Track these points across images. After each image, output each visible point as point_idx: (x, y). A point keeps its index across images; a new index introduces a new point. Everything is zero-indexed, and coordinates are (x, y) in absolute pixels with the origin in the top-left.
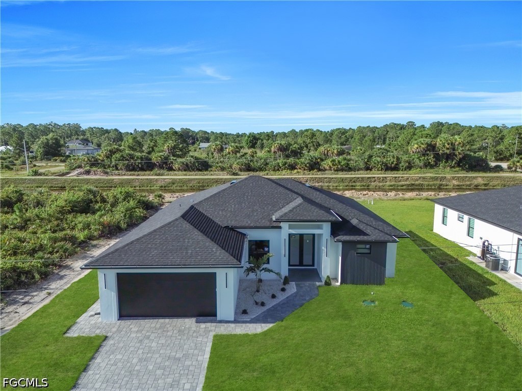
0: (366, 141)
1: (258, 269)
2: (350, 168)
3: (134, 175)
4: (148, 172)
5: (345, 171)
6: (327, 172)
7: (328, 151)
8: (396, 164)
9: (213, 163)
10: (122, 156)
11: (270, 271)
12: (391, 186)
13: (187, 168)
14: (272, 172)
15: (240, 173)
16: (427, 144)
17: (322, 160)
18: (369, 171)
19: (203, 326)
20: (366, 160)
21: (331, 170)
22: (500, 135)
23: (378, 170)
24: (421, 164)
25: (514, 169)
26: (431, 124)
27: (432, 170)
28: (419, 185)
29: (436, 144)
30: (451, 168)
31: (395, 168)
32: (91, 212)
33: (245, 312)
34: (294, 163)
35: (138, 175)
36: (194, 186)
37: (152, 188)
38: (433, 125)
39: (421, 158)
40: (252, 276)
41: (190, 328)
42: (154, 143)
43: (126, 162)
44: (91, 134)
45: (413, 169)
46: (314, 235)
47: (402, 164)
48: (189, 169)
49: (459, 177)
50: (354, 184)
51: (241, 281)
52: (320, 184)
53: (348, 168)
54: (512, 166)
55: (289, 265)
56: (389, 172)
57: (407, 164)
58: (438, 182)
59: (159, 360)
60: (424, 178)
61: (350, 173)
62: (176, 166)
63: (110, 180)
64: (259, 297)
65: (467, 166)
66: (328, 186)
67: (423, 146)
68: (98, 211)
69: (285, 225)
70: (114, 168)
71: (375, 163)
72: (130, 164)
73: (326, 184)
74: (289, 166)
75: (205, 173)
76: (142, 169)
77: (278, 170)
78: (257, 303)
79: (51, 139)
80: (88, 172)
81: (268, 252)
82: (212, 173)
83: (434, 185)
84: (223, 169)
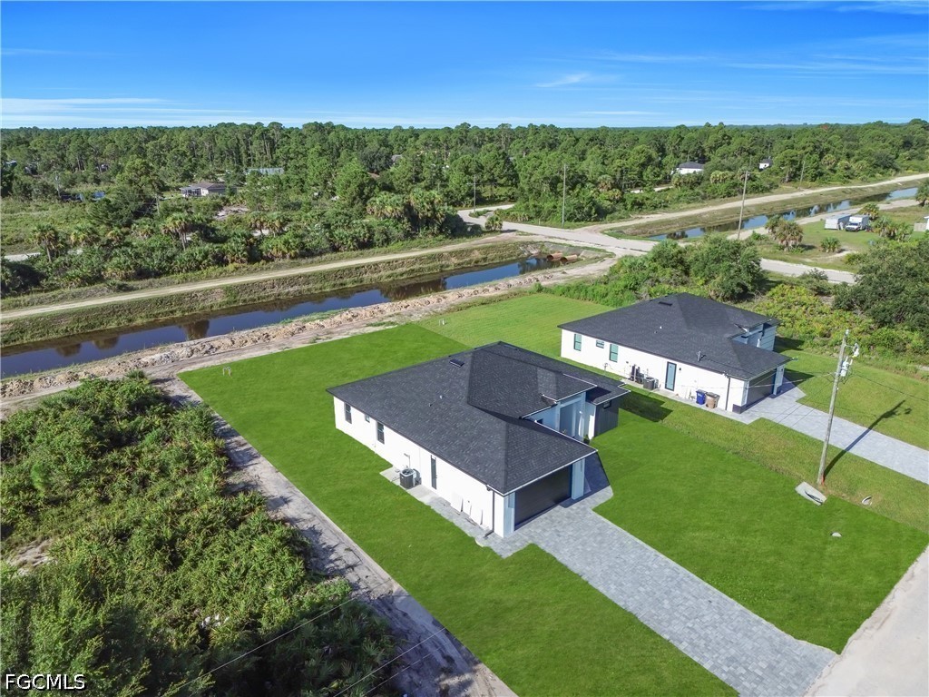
2: (309, 250)
5: (308, 257)
6: (281, 262)
8: (370, 238)
9: (45, 267)
14: (191, 274)
15: (132, 284)
16: (403, 204)
18: (339, 253)
19: (574, 508)
23: (350, 250)
24: (401, 234)
27: (415, 243)
28: (420, 270)
29: (410, 203)
30: (433, 236)
31: (369, 245)
34: (219, 251)
39: (398, 226)
41: (570, 513)
47: (377, 236)
52: (296, 288)
53: (307, 252)
57: (383, 236)
58: (437, 263)
61: (316, 260)
65: (449, 231)
66: (309, 290)
71: (342, 239)
73: (304, 287)
74: (213, 257)
77: (199, 268)
84: (88, 280)
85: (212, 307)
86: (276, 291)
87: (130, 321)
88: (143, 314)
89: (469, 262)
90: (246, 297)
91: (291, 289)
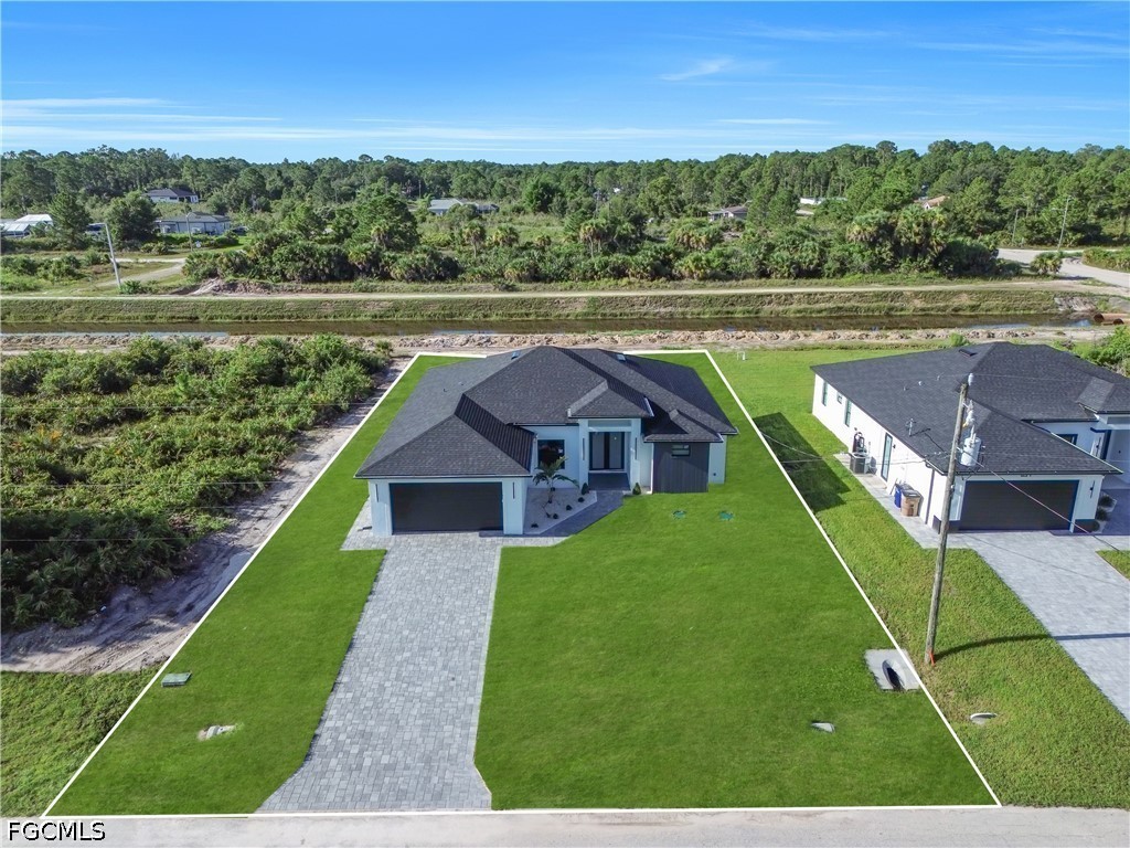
0: (774, 202)
1: (550, 476)
2: (729, 273)
3: (319, 291)
4: (344, 285)
5: (720, 279)
6: (684, 282)
7: (689, 237)
8: (818, 265)
9: (466, 263)
10: (292, 251)
11: (564, 478)
12: (799, 311)
13: (417, 275)
14: (580, 283)
15: (518, 285)
16: (878, 224)
17: (679, 256)
18: (763, 279)
19: (488, 539)
20: (761, 256)
21: (691, 277)
22: (1049, 187)
23: (782, 277)
24: (865, 264)
25: (1041, 271)
26: (930, 147)
27: (882, 277)
28: (850, 309)
29: (896, 223)
30: (921, 271)
31: (814, 273)
32: (287, 381)
33: (535, 526)
34: (623, 263)
35: (327, 291)
36: (435, 315)
37: (358, 319)
38: (934, 148)
39: (865, 253)
40: (543, 484)
41: (474, 542)
42: (347, 219)
43: (301, 264)
44: (192, 174)
45: (847, 274)
46: (623, 433)
47: (830, 264)
48: (422, 277)
49: (926, 293)
50: (731, 309)
51: (529, 490)
52: (669, 309)
53: (725, 274)
54: (1038, 265)
55: (591, 468)
56: (803, 281)
57: (838, 265)
58: (888, 304)
59: (447, 571)
60: (861, 295)
61: (727, 284)
62: (396, 271)
63: (278, 303)
64: (551, 509)
65: (951, 268)
66: (683, 313)
67: (870, 229)
68: (298, 380)
69: (583, 423)
70: (279, 277)
71: (777, 263)
72: (308, 266)
73: (680, 310)
74: (613, 269)
75: (454, 285)
76: (332, 278)
77: (592, 278)
78: (549, 516)
79: (133, 203)
80: (232, 287)
81: (562, 455)
82: (465, 285)
83: (879, 309)
84: (486, 277)
85: (568, 316)
86: (644, 309)
87: (485, 316)
88: (500, 312)
89: (944, 309)
90: (608, 311)
91: (663, 310)
